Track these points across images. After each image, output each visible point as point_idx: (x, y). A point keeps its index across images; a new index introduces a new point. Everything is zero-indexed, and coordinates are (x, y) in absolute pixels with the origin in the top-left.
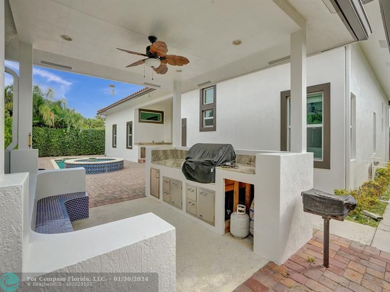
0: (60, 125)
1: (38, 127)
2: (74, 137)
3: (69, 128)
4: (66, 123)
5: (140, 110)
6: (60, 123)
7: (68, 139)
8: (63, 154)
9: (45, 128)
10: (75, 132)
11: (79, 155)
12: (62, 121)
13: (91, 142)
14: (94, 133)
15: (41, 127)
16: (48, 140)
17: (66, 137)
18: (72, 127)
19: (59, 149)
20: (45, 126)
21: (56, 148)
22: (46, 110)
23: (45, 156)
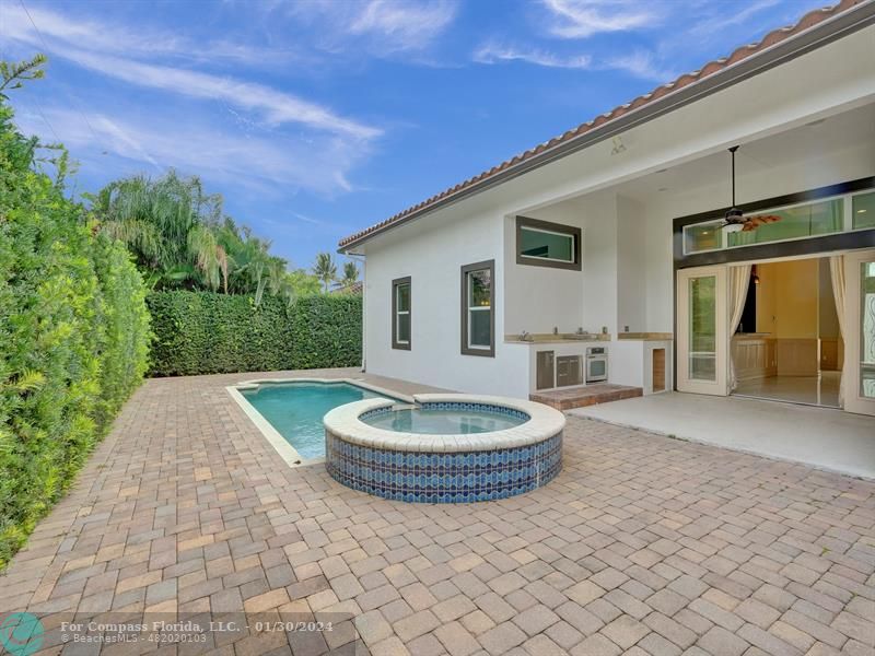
0: (240, 284)
1: (185, 291)
2: (277, 318)
3: (259, 293)
4: (254, 280)
5: (521, 220)
6: (239, 279)
7: (260, 323)
8: (250, 366)
9: (203, 294)
10: (279, 303)
11: (288, 369)
12: (243, 273)
13: (320, 333)
14: (325, 306)
15: (192, 290)
16: (212, 328)
17: (257, 317)
18: (267, 289)
19: (239, 354)
20: (202, 288)
21: (231, 352)
22: (205, 242)
23: (203, 373)
